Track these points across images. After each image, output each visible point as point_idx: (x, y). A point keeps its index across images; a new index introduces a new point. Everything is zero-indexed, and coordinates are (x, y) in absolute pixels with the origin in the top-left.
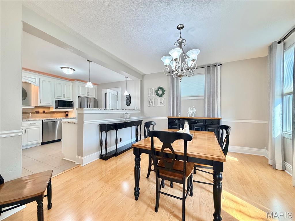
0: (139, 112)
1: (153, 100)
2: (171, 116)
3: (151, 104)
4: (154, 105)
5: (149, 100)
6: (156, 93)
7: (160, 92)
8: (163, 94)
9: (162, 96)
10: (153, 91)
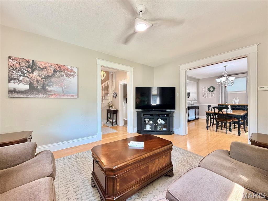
0: (196, 101)
1: (206, 94)
2: (220, 103)
3: (205, 97)
4: (207, 97)
5: (203, 94)
6: (208, 90)
7: (212, 89)
8: (214, 90)
9: (213, 92)
10: (206, 88)
